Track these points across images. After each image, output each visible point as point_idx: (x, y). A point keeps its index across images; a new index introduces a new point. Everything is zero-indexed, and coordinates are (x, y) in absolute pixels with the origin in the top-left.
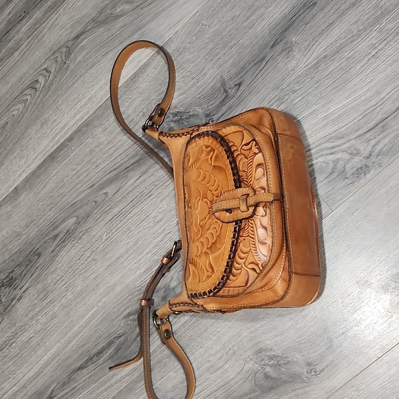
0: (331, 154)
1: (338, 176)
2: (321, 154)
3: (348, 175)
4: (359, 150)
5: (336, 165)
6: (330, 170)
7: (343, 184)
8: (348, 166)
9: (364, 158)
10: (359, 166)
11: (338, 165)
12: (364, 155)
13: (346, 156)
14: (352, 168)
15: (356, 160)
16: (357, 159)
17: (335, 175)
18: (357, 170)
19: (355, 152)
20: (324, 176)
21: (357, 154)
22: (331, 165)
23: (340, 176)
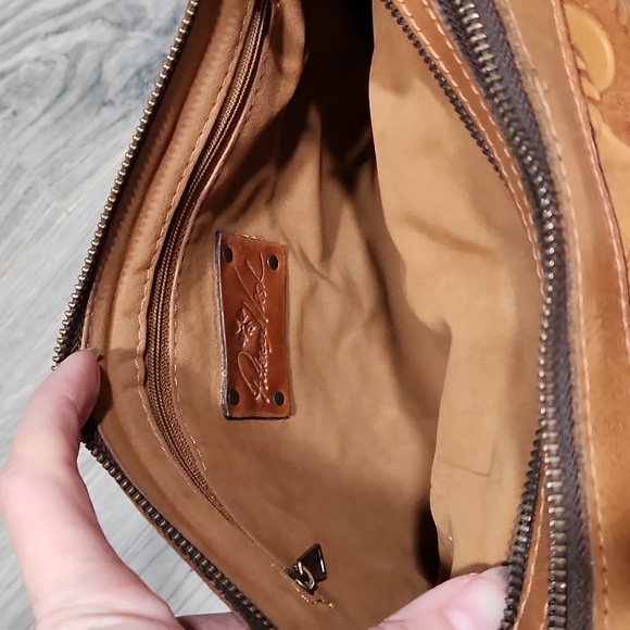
0: (60, 31)
1: (81, 99)
2: (29, 33)
3: (111, 94)
4: (142, 9)
5: (73, 66)
6: (57, 84)
7: (96, 122)
8: (112, 64)
9: (157, 32)
10: (142, 59)
11: (81, 65)
12: (156, 24)
13: (101, 33)
14: (122, 70)
15: (132, 43)
16: (136, 38)
17: (71, 97)
18: (138, 73)
19: (129, 17)
20: (41, 104)
21: (136, 23)
22: (61, 66)
23: (89, 99)
